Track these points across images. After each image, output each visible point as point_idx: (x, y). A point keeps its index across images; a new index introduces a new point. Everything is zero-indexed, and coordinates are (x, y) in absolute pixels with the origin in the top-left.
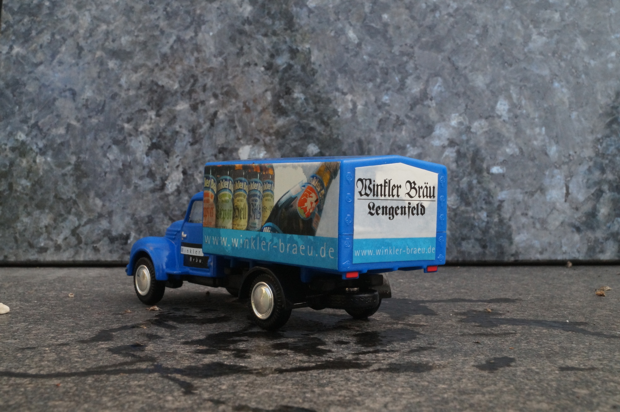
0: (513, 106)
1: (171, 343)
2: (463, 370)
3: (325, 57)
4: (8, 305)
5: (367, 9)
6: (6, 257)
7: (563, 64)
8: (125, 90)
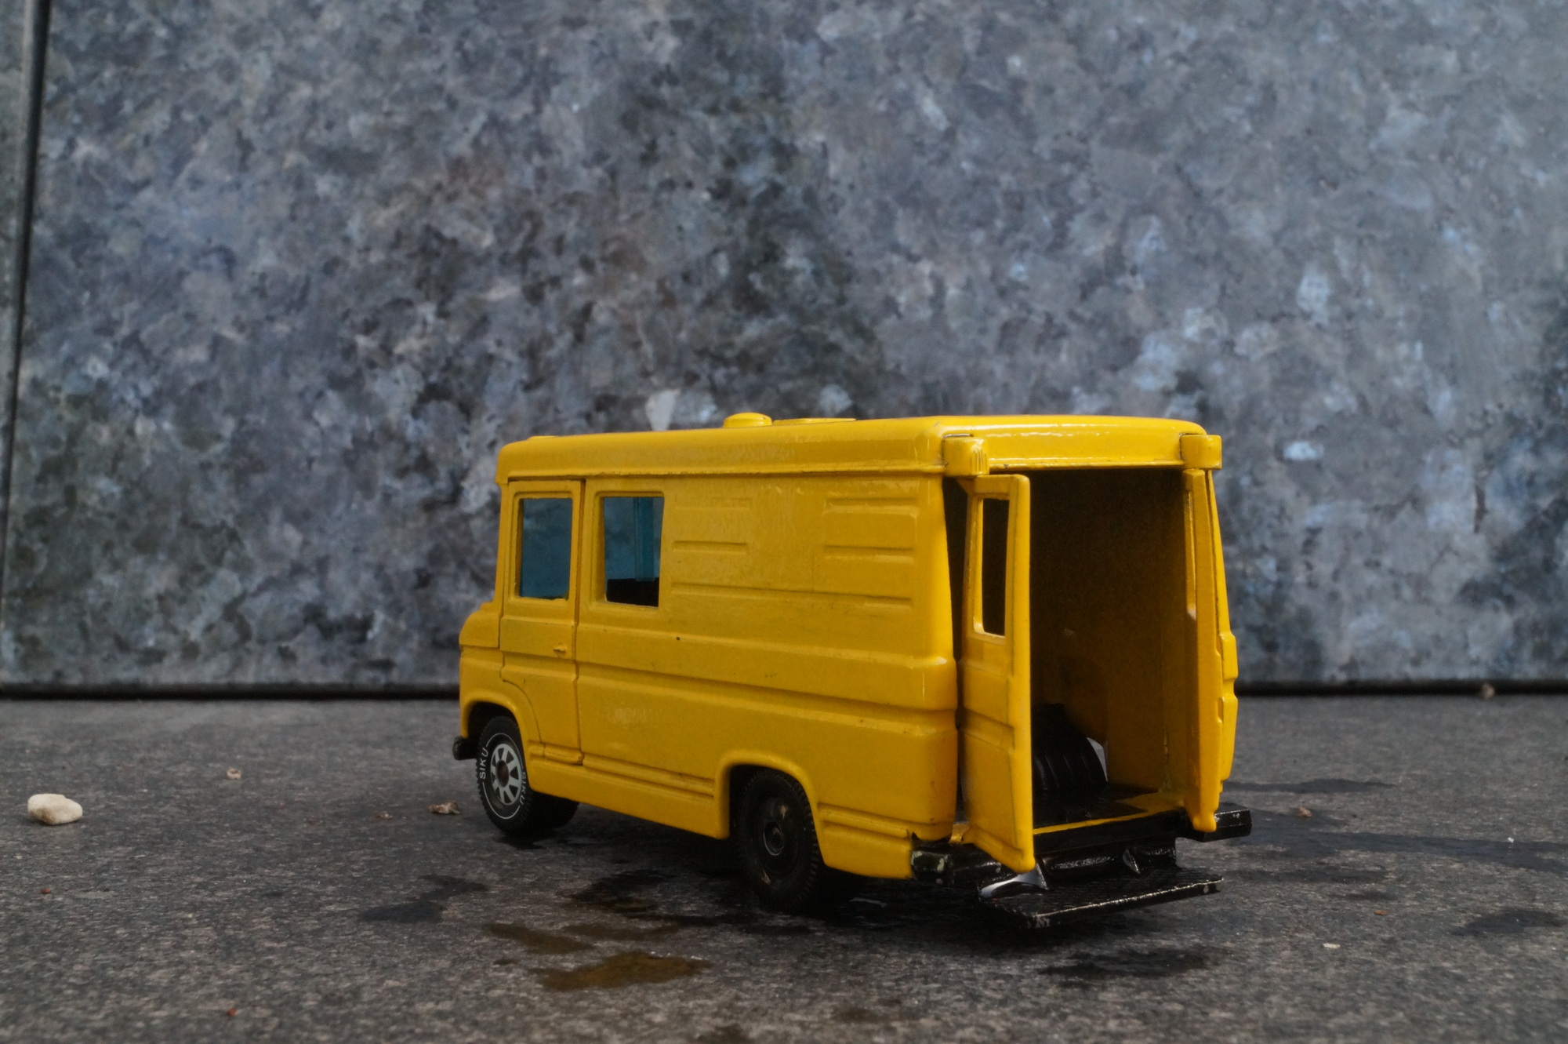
0: (1342, 290)
1: (507, 900)
2: (1267, 970)
3: (863, 166)
4: (76, 800)
5: (969, 45)
6: (58, 674)
7: (1466, 181)
8: (359, 251)
